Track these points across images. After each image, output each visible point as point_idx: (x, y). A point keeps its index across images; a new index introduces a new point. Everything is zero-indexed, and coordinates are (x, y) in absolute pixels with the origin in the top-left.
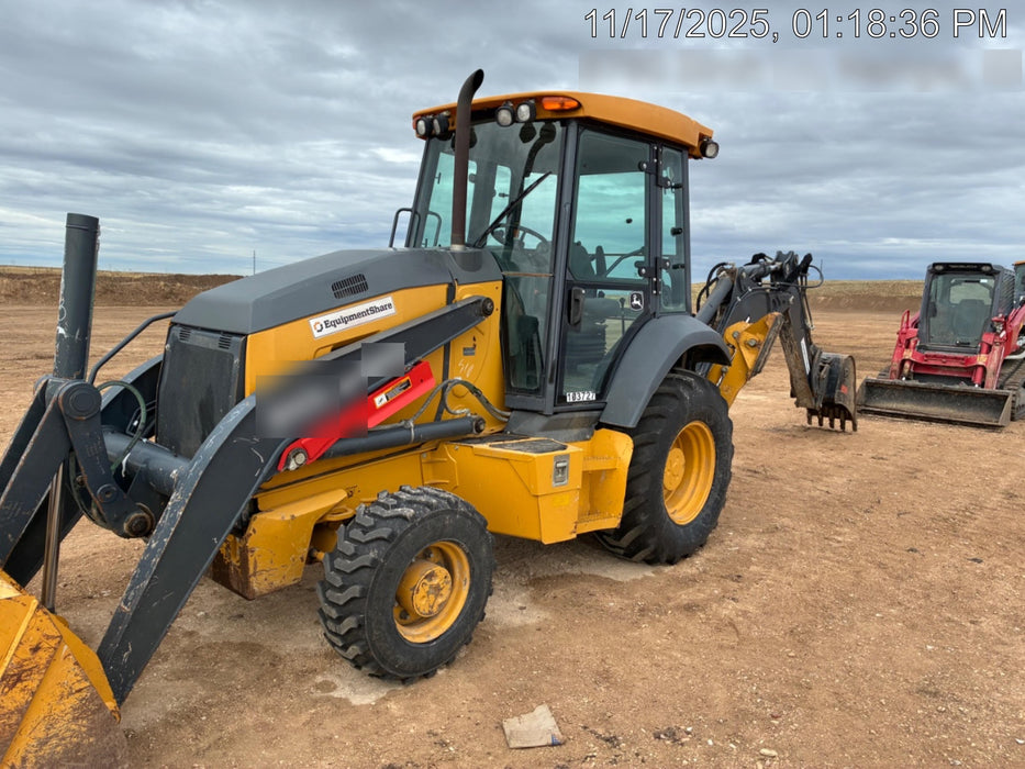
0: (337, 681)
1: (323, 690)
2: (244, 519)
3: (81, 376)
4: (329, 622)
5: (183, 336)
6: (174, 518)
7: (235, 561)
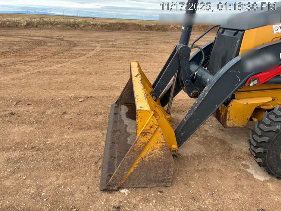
0: (250, 166)
1: (244, 167)
2: (229, 100)
3: (187, 44)
4: (252, 146)
5: (222, 32)
6: (204, 95)
7: (223, 113)
